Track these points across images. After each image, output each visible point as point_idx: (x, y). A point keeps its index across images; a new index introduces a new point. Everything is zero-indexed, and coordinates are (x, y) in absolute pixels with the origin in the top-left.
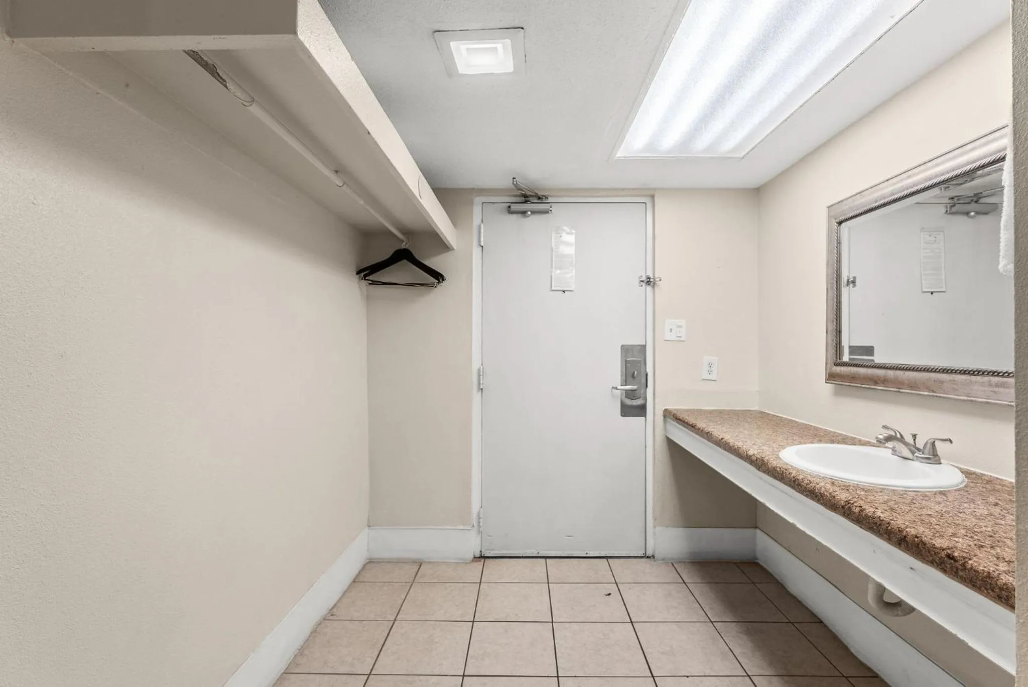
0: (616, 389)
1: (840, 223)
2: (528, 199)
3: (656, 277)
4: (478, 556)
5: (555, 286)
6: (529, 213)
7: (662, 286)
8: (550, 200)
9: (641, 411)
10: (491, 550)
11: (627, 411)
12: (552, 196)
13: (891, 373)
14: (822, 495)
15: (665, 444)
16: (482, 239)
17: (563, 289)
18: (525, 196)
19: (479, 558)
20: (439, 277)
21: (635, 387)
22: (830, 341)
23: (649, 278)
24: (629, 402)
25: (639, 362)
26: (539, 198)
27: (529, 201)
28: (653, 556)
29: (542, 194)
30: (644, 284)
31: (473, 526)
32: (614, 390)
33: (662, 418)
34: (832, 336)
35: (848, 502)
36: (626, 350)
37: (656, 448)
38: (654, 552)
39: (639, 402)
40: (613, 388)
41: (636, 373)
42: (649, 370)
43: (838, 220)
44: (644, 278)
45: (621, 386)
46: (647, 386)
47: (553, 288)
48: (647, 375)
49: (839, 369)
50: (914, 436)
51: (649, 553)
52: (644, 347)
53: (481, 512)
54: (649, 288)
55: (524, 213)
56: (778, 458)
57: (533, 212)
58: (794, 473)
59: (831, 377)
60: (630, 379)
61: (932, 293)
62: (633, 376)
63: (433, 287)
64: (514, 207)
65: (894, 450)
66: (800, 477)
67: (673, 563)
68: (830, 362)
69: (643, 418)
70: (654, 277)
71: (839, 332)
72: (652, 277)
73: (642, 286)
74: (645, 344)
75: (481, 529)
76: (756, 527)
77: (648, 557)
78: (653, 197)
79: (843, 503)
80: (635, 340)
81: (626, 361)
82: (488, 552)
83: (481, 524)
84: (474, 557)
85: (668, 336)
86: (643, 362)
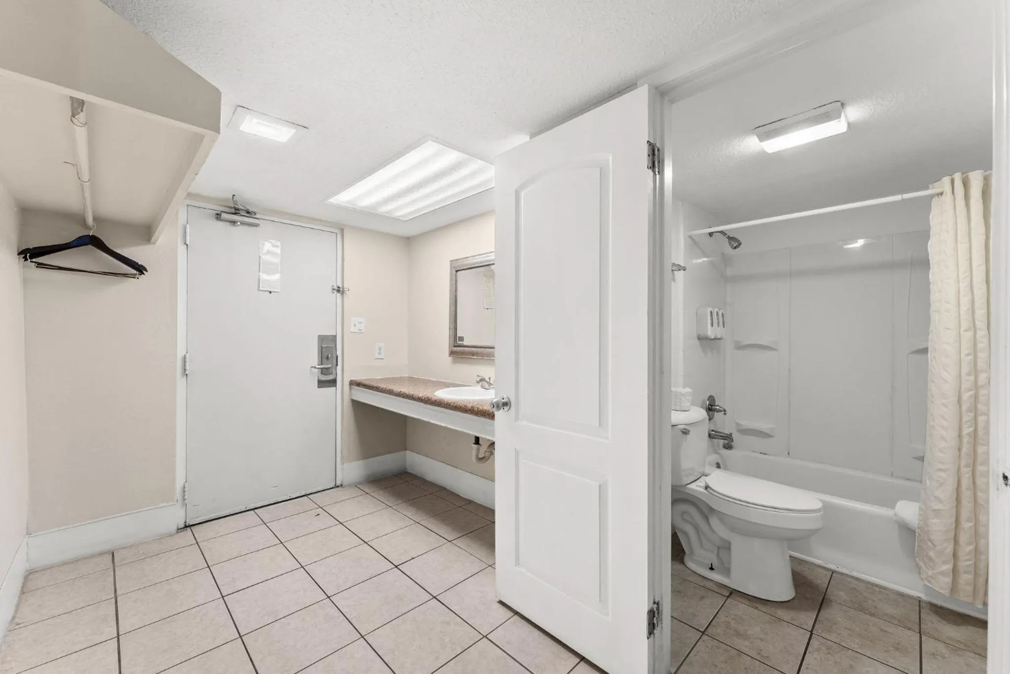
0: (315, 368)
1: (457, 271)
2: (238, 212)
3: (345, 287)
4: (183, 526)
5: (262, 287)
6: (239, 223)
7: (349, 295)
8: (258, 216)
9: (333, 383)
10: (197, 518)
11: (322, 384)
12: (259, 213)
13: (479, 350)
14: (461, 407)
15: (350, 404)
16: (188, 238)
17: (270, 290)
18: (236, 209)
19: (184, 528)
20: (141, 269)
21: (330, 366)
22: (451, 334)
23: (339, 287)
24: (324, 378)
25: (332, 348)
26: (248, 212)
27: (239, 214)
28: (341, 485)
29: (252, 210)
30: (335, 292)
31: (177, 500)
32: (313, 369)
33: (349, 386)
34: (452, 331)
35: (472, 407)
36: (322, 339)
37: (345, 408)
38: (342, 482)
39: (330, 377)
40: (312, 367)
41: (330, 355)
42: (339, 353)
43: (456, 270)
44: (335, 287)
45: (318, 365)
46: (337, 365)
47: (261, 289)
48: (337, 357)
49: (455, 349)
50: (490, 378)
51: (338, 483)
52: (335, 337)
53: (186, 486)
54: (339, 295)
55: (234, 223)
56: (435, 396)
57: (243, 223)
58: (446, 401)
59: (452, 353)
60: (325, 360)
61: (488, 309)
62: (327, 358)
63: (134, 278)
64: (224, 216)
65: (482, 387)
66: (450, 402)
67: (356, 485)
68: (452, 344)
69: (335, 388)
70: (343, 286)
71: (456, 329)
72: (341, 286)
73: (333, 293)
74: (335, 334)
75: (186, 501)
76: (406, 450)
77: (337, 487)
78: (342, 230)
79: (470, 408)
80: (330, 332)
81: (322, 347)
82: (193, 520)
83: (186, 497)
84: (178, 529)
85: (353, 329)
86: (334, 348)
